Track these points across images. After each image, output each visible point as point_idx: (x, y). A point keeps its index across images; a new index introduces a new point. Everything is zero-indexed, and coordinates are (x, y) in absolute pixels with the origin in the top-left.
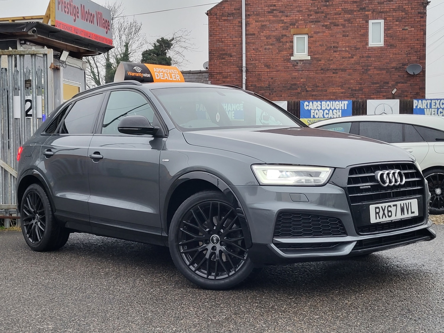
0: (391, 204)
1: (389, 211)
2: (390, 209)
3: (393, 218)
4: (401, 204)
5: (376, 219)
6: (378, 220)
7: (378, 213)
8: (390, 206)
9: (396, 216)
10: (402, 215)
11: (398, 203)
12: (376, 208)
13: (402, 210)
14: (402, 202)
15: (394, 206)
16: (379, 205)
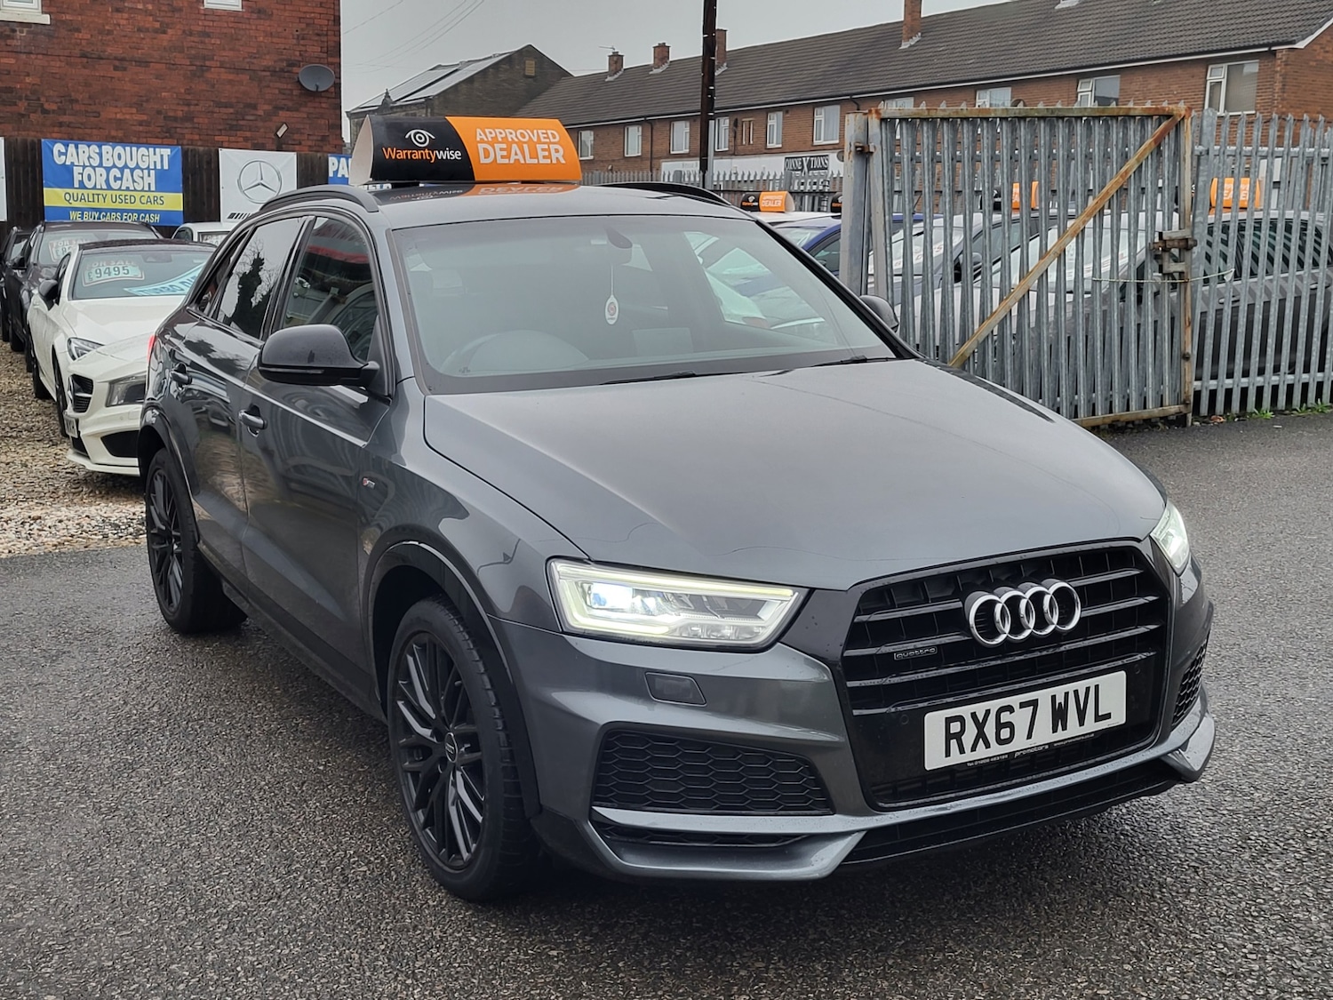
0: (1014, 701)
1: (1000, 726)
2: (1005, 717)
3: (1020, 744)
4: (1054, 698)
5: (948, 754)
6: (956, 758)
7: (958, 736)
8: (1010, 709)
9: (1029, 736)
10: (1055, 730)
11: (1043, 696)
12: (949, 721)
13: (1059, 715)
14: (1059, 691)
15: (1023, 705)
16: (965, 711)
